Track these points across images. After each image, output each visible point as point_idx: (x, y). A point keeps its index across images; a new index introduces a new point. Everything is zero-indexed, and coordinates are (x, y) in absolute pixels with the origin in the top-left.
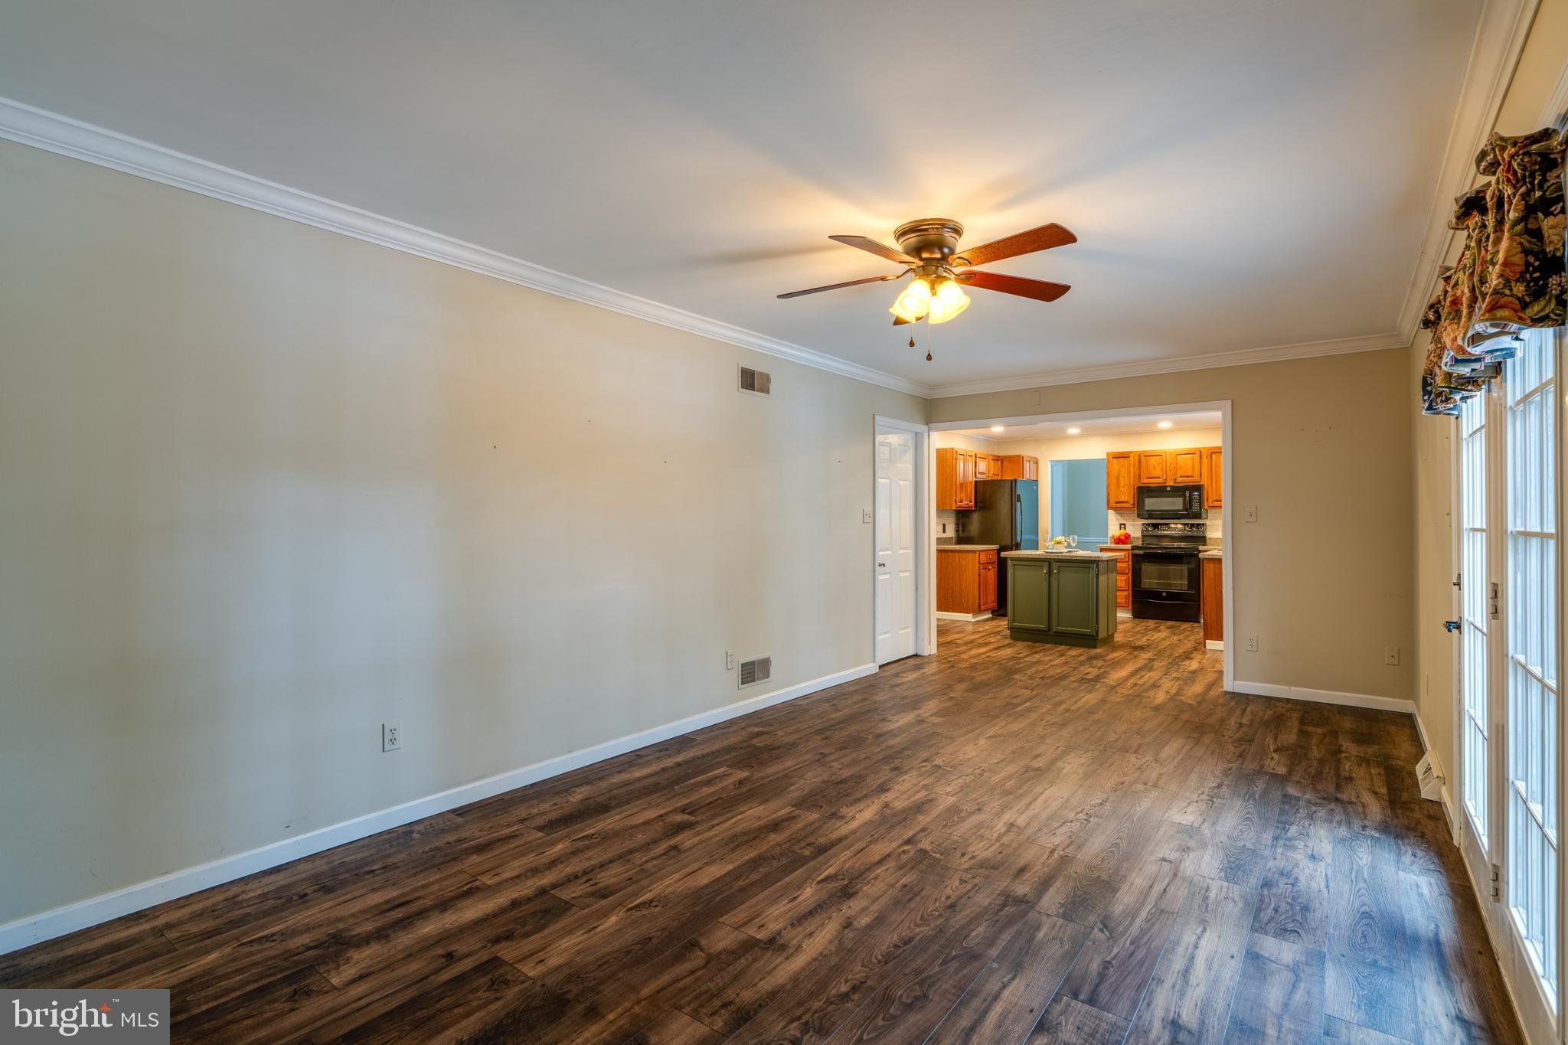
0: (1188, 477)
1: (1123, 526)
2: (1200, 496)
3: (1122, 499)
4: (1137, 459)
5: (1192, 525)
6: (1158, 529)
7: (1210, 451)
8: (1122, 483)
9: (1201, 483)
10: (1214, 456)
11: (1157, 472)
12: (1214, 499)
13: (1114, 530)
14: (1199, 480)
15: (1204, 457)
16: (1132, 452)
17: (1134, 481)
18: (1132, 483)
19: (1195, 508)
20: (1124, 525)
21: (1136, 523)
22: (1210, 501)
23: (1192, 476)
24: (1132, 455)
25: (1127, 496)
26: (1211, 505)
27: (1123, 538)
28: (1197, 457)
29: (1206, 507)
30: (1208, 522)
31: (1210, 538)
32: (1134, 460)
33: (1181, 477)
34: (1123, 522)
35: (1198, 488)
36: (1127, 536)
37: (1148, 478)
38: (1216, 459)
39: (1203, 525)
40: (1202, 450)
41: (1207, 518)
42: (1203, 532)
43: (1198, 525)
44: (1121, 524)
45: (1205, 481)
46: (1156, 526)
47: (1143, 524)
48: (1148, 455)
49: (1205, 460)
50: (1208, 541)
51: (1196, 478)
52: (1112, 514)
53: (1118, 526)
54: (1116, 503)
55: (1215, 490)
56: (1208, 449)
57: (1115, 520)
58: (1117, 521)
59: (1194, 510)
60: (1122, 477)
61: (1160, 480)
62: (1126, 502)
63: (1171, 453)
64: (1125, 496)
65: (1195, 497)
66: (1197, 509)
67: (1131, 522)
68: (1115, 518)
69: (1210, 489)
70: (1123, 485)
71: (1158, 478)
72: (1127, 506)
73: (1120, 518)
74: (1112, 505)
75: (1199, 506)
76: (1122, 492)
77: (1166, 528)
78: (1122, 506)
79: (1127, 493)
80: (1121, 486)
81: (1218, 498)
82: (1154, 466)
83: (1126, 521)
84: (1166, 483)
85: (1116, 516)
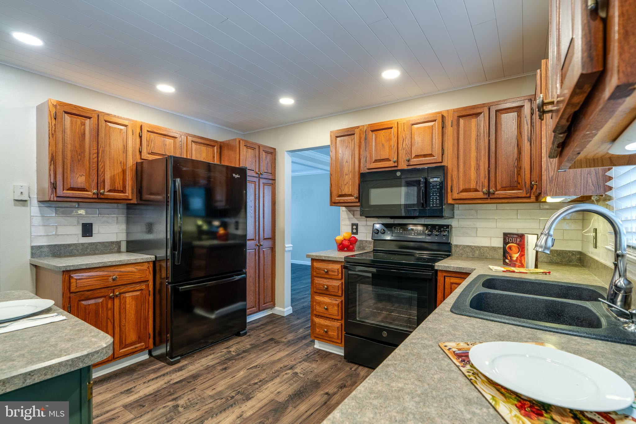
0: (425, 156)
2: (442, 184)
3: (346, 191)
4: (363, 136)
5: (433, 227)
7: (457, 114)
8: (346, 169)
9: (442, 164)
10: (462, 121)
11: (387, 153)
12: (461, 188)
14: (440, 161)
15: (448, 123)
16: (358, 127)
17: (358, 166)
18: (357, 169)
19: (434, 201)
20: (356, 225)
21: (368, 223)
22: (455, 190)
23: (431, 155)
24: (357, 131)
25: (351, 187)
26: (456, 196)
27: (346, 243)
28: (437, 125)
29: (450, 201)
30: (454, 223)
31: (457, 246)
32: (360, 138)
33: (417, 156)
34: (355, 221)
35: (440, 172)
36: (353, 242)
37: (376, 161)
38: (465, 127)
39: (448, 226)
40: (445, 115)
41: (452, 217)
42: (448, 237)
43: (441, 226)
44: (353, 225)
45: (449, 162)
47: (373, 225)
48: (376, 129)
49: (449, 130)
50: (453, 250)
51: (437, 157)
52: (345, 213)
53: (350, 228)
54: (338, 197)
55: (461, 175)
56: (454, 111)
57: (348, 219)
58: (349, 220)
59: (433, 204)
60: (347, 162)
61: (391, 164)
62: (351, 195)
63: (404, 123)
64: (348, 188)
65: (433, 186)
66: (436, 204)
67: (364, 223)
68: (347, 217)
69: (455, 173)
70: (347, 173)
71: (388, 160)
72: (350, 201)
73: (352, 216)
74: (333, 201)
75: (436, 200)
76: (345, 183)
77: (397, 230)
78: (346, 201)
79: (351, 183)
80: (344, 174)
81: (467, 187)
82: (383, 145)
83: (359, 221)
84: (397, 166)
85: (347, 214)
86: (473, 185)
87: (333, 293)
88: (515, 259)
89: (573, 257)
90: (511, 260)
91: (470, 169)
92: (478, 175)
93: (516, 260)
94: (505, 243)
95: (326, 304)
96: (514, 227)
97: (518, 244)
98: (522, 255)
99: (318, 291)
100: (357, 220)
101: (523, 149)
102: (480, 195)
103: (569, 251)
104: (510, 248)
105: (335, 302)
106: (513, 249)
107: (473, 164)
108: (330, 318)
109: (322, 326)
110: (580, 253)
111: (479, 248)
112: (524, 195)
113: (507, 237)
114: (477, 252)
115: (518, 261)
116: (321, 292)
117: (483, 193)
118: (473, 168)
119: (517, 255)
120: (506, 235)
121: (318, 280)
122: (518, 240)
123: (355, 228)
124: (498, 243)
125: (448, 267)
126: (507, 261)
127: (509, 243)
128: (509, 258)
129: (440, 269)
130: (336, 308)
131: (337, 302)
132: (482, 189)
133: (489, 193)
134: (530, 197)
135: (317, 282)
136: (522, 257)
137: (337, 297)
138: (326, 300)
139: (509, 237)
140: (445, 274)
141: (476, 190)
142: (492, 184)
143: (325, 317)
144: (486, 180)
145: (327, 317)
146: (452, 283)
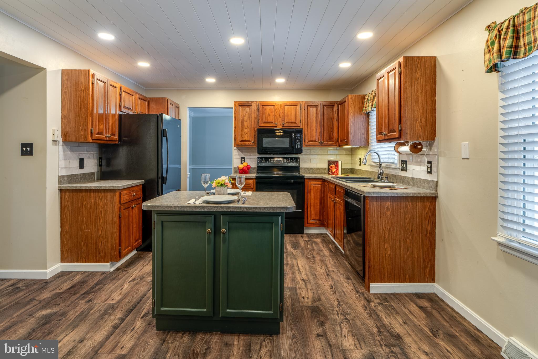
0: (292, 123)
1: (243, 160)
2: (301, 137)
3: (246, 138)
4: (257, 108)
5: (291, 158)
6: (268, 161)
8: (246, 126)
9: (300, 128)
10: (309, 108)
11: (272, 119)
12: (309, 139)
13: (236, 163)
14: (299, 126)
15: (303, 108)
16: (253, 102)
17: (254, 125)
18: (253, 126)
19: (298, 147)
20: (244, 158)
21: (252, 157)
22: (306, 141)
23: (295, 123)
24: (253, 104)
25: (249, 136)
26: (307, 143)
27: (246, 168)
28: (298, 108)
29: (303, 146)
31: (302, 168)
32: (255, 108)
33: (288, 122)
34: (244, 157)
35: (300, 132)
36: (248, 167)
37: (265, 122)
39: (300, 159)
40: (302, 103)
42: (298, 164)
44: (242, 158)
45: (302, 127)
46: (267, 159)
47: (259, 158)
48: (265, 105)
49: (303, 112)
50: (300, 170)
51: (297, 124)
52: (236, 151)
53: (240, 160)
54: (240, 142)
55: (309, 133)
56: (306, 103)
57: (238, 155)
58: (239, 156)
59: (297, 147)
60: (246, 121)
61: (273, 125)
62: (249, 141)
63: (280, 104)
64: (247, 136)
65: (297, 138)
66: (299, 147)
67: (249, 157)
68: (237, 153)
69: (306, 132)
70: (247, 128)
71: (272, 123)
72: (249, 144)
73: (241, 153)
74: (237, 144)
75: (299, 145)
76: (245, 133)
77: (272, 161)
78: (246, 144)
79: (249, 134)
80: (245, 128)
81: (312, 139)
82: (269, 114)
83: (246, 156)
84: (277, 127)
85: (238, 152)
86: (314, 139)
88: (334, 171)
89: (348, 171)
90: (332, 172)
91: (313, 131)
92: (316, 134)
93: (334, 172)
94: (329, 165)
96: (333, 158)
97: (335, 165)
98: (337, 170)
100: (245, 155)
101: (334, 124)
102: (317, 143)
103: (347, 168)
104: (331, 167)
106: (333, 167)
107: (314, 129)
110: (351, 169)
111: (312, 169)
112: (335, 144)
113: (330, 162)
114: (311, 171)
115: (335, 172)
117: (319, 143)
118: (314, 131)
119: (335, 170)
120: (329, 162)
122: (336, 163)
124: (326, 166)
125: (311, 177)
126: (330, 173)
127: (331, 165)
128: (331, 171)
129: (307, 178)
132: (318, 141)
133: (321, 143)
134: (336, 145)
136: (337, 171)
140: (308, 180)
141: (315, 141)
142: (322, 139)
144: (320, 137)
146: (311, 184)
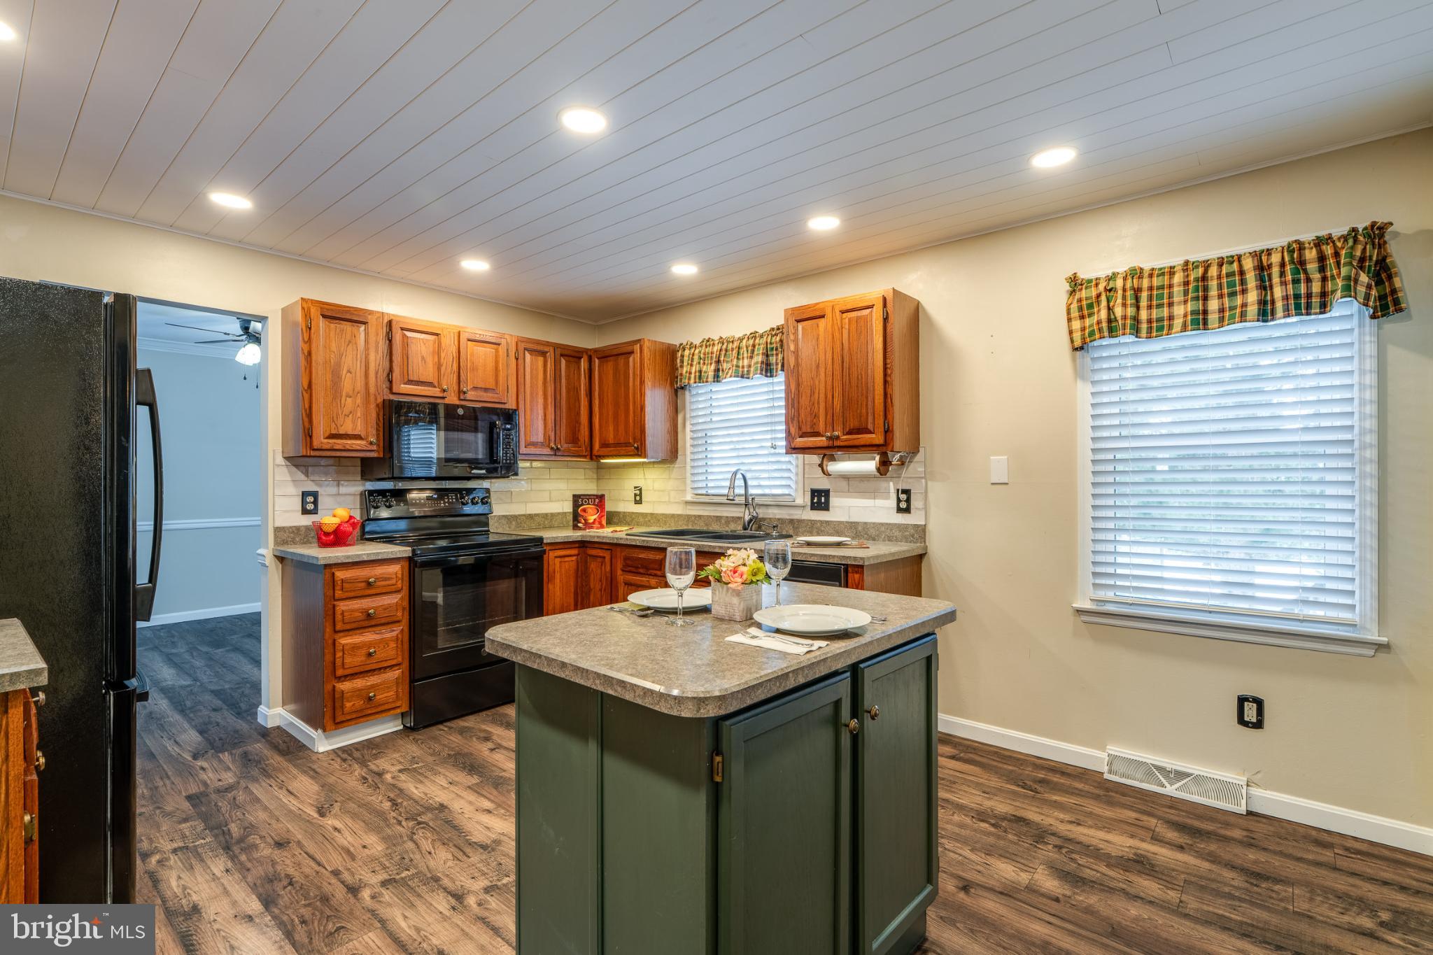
0: (487, 390)
1: (310, 502)
3: (347, 428)
4: (383, 333)
7: (523, 345)
8: (346, 386)
9: (507, 406)
10: (528, 355)
11: (428, 373)
12: (529, 439)
13: (284, 511)
15: (513, 354)
16: (371, 312)
17: (375, 386)
18: (371, 390)
20: (315, 495)
21: (343, 490)
22: (522, 444)
23: (495, 390)
24: (370, 319)
25: (361, 421)
26: (522, 450)
28: (501, 352)
33: (475, 388)
34: (311, 487)
35: (509, 416)
37: (410, 382)
38: (531, 364)
40: (508, 340)
44: (305, 494)
47: (367, 492)
48: (410, 328)
49: (513, 361)
51: (501, 396)
52: (285, 470)
53: (298, 500)
54: (328, 438)
55: (529, 423)
56: (520, 341)
57: (291, 484)
58: (296, 486)
59: (506, 460)
60: (349, 371)
61: (435, 392)
62: (358, 437)
63: (454, 333)
64: (354, 422)
65: (506, 435)
66: (510, 459)
67: (333, 490)
68: (289, 479)
69: (522, 420)
70: (351, 393)
71: (431, 384)
72: (359, 448)
73: (303, 477)
74: (315, 445)
76: (346, 411)
78: (348, 447)
79: (359, 415)
80: (344, 394)
81: (534, 439)
82: (421, 357)
83: (320, 486)
84: (444, 398)
85: (289, 472)
86: (540, 438)
87: (383, 621)
88: (591, 521)
90: (586, 523)
91: (537, 418)
92: (545, 426)
93: (594, 523)
94: (576, 506)
95: (370, 644)
96: (588, 488)
97: (597, 505)
98: (602, 517)
99: (348, 627)
100: (317, 485)
101: (582, 403)
102: (546, 450)
104: (584, 510)
105: (388, 635)
106: (590, 511)
107: (540, 412)
108: (380, 669)
109: (358, 693)
111: (515, 517)
112: (584, 454)
113: (577, 500)
115: (597, 523)
116: (354, 626)
117: (551, 448)
118: (540, 417)
119: (596, 518)
120: (575, 497)
121: (347, 605)
122: (597, 501)
123: (312, 500)
124: (568, 507)
125: (557, 537)
126: (580, 525)
127: (582, 505)
128: (583, 521)
129: (548, 541)
130: (393, 645)
131: (394, 634)
132: (549, 443)
133: (556, 449)
134: (586, 456)
135: (344, 608)
137: (390, 626)
138: (369, 636)
139: (583, 499)
140: (549, 548)
141: (543, 445)
142: (558, 437)
143: (361, 673)
144: (553, 432)
145: (374, 670)
146: (556, 557)
